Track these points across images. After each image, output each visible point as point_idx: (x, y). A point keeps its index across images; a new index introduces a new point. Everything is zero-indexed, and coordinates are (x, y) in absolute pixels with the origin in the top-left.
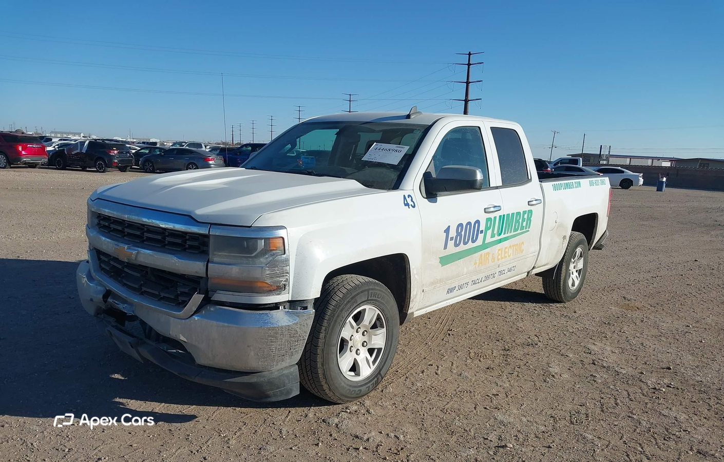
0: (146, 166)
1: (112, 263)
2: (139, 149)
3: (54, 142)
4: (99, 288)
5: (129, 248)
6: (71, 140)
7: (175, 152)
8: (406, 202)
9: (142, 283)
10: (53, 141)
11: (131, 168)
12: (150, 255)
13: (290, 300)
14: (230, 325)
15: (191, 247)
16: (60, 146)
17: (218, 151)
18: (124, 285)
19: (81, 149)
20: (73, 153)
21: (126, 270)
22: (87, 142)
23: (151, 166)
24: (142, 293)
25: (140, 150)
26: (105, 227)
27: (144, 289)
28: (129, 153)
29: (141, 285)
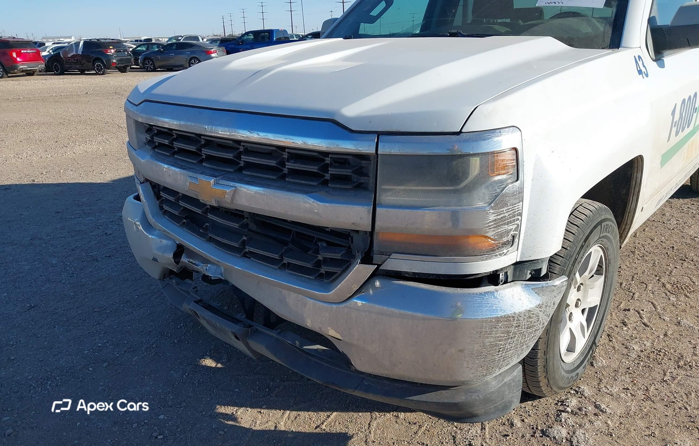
0: (146, 64)
1: (182, 203)
2: (135, 46)
3: (47, 47)
4: (165, 242)
5: (216, 183)
6: (64, 43)
7: (174, 47)
8: (639, 69)
9: (245, 238)
10: (46, 45)
11: (131, 68)
12: (261, 194)
13: (518, 261)
14: (427, 316)
15: (336, 178)
16: (55, 50)
17: (219, 42)
18: (211, 240)
19: (77, 51)
20: (69, 56)
21: (210, 216)
22: (82, 43)
23: (151, 64)
24: (247, 255)
25: (136, 48)
26: (161, 146)
27: (248, 249)
28: (126, 51)
29: (244, 243)
